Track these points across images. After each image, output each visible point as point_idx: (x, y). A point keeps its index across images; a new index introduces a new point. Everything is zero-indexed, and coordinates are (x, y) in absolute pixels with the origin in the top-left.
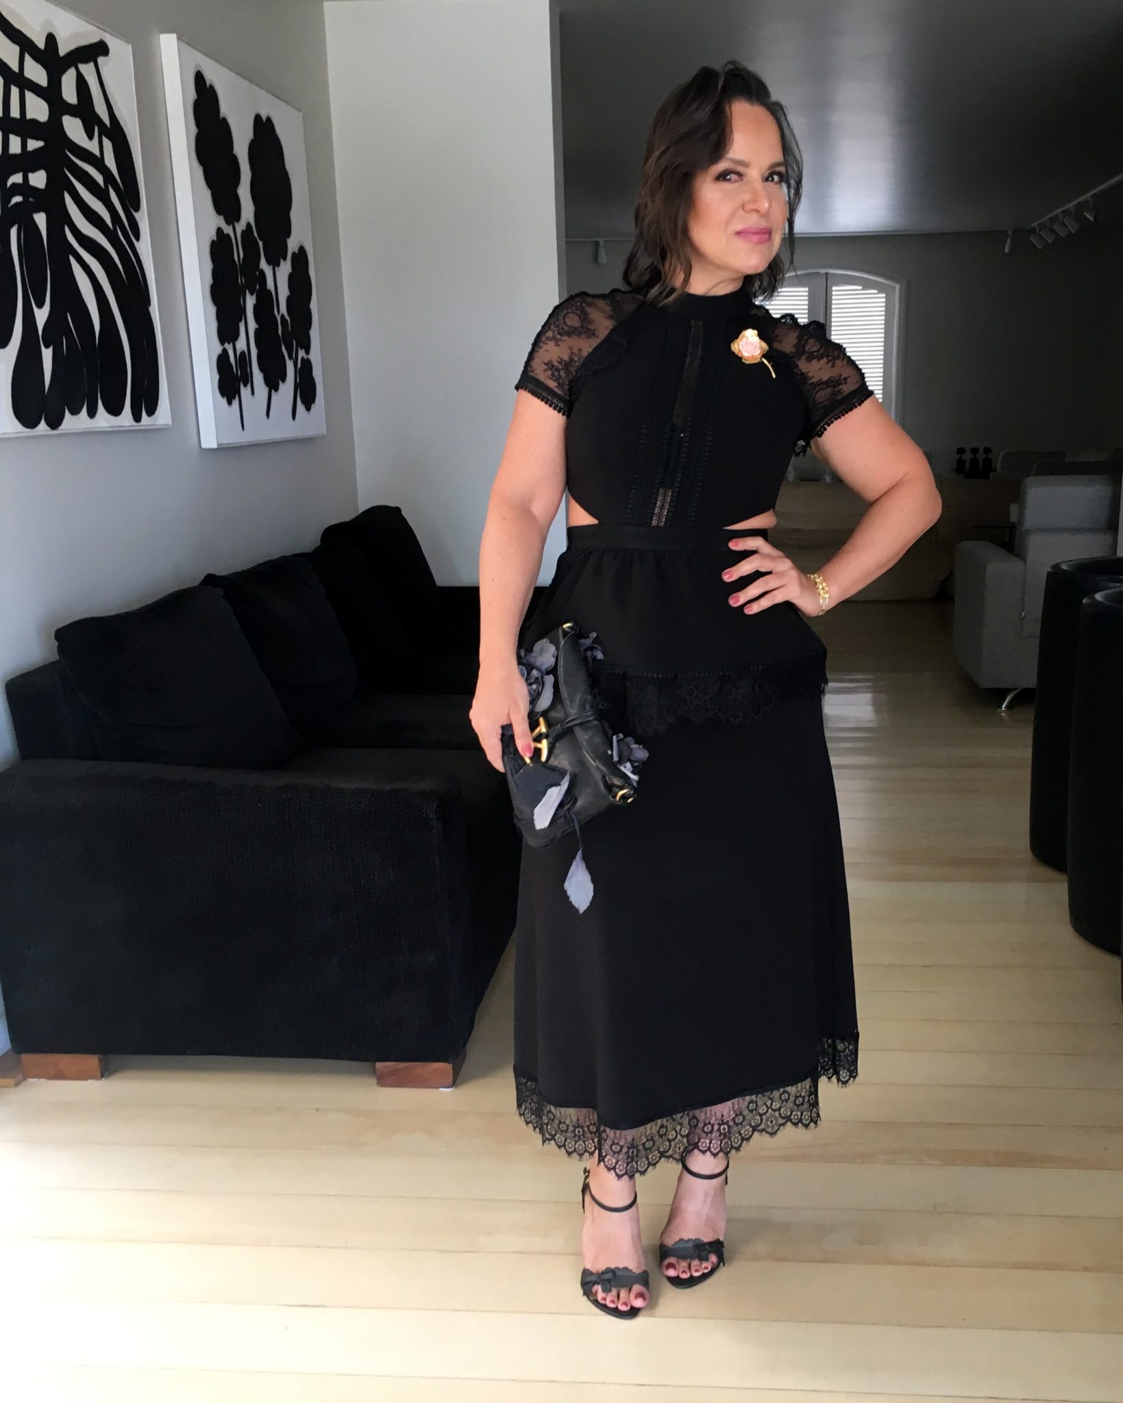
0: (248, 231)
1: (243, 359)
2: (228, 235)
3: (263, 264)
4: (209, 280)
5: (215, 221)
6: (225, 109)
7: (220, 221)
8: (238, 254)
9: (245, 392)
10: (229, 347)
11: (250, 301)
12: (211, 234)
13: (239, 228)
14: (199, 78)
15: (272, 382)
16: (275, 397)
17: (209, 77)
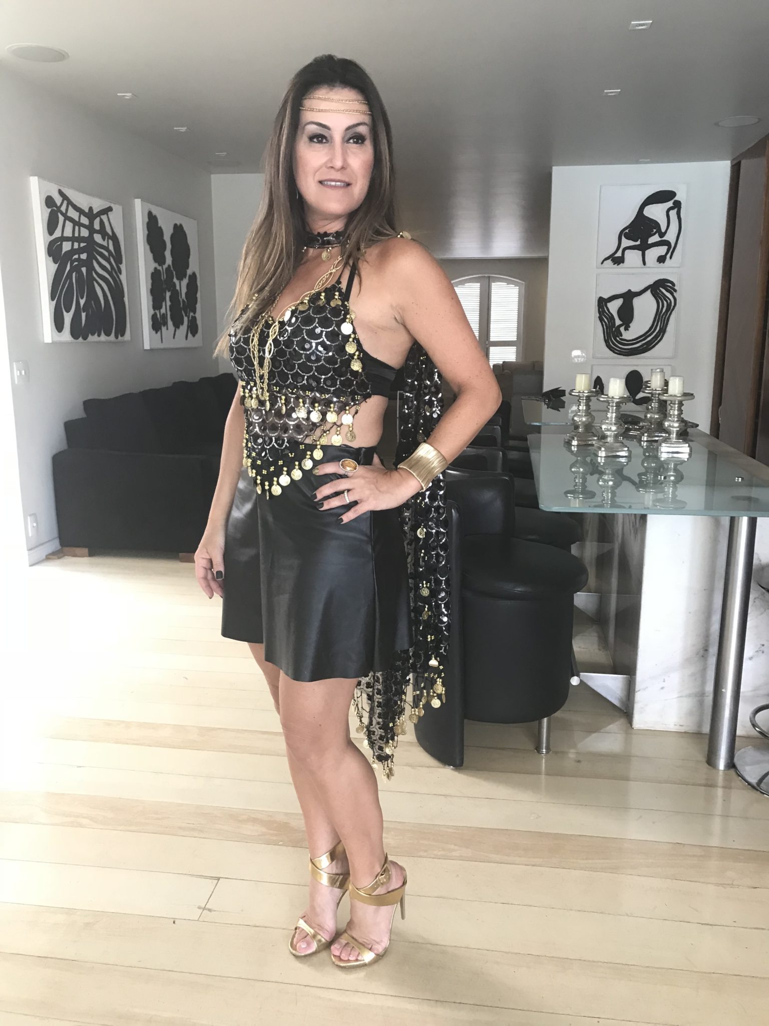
0: (168, 269)
1: (164, 317)
2: (159, 270)
3: (175, 280)
4: (150, 287)
5: (154, 265)
6: (161, 223)
7: (156, 265)
8: (164, 277)
9: (164, 329)
10: (157, 312)
11: (168, 294)
12: (152, 270)
13: (165, 266)
14: (150, 214)
15: (177, 325)
16: (178, 331)
17: (154, 213)
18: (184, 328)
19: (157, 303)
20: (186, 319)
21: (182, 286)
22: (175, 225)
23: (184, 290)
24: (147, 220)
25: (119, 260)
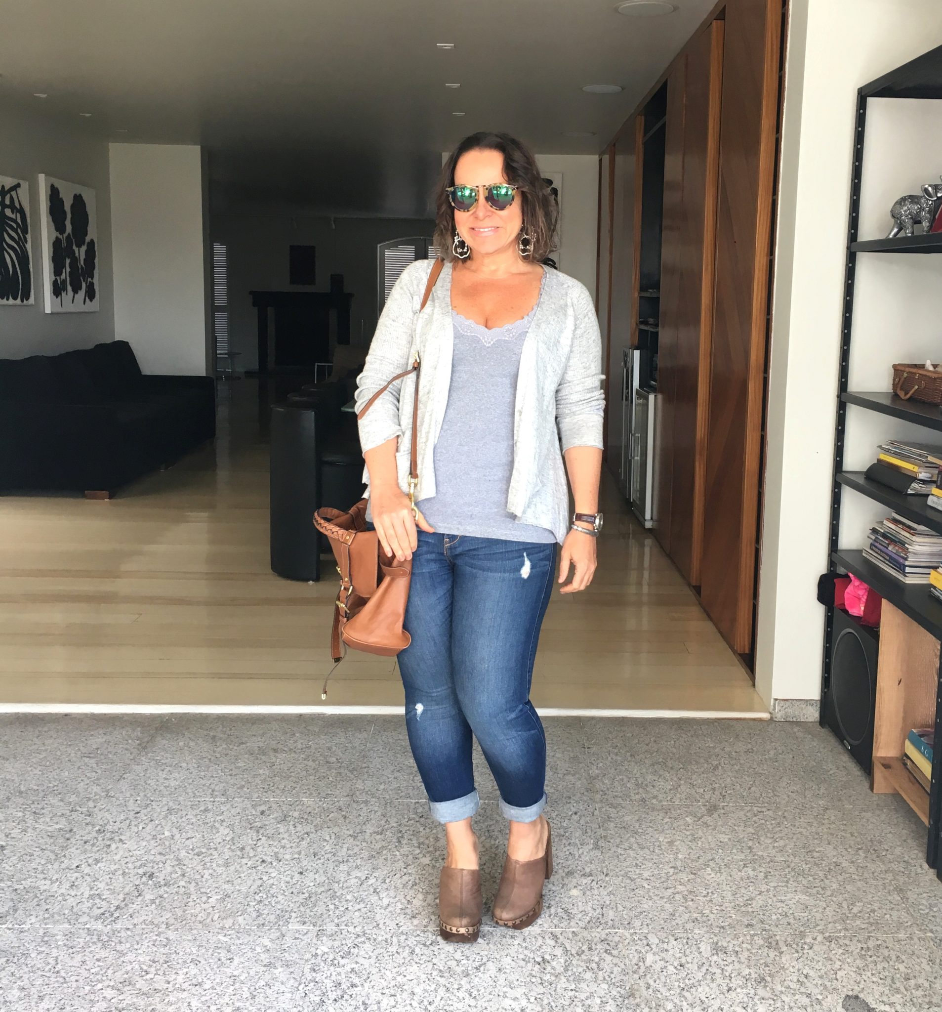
0: (68, 236)
1: (64, 282)
2: (60, 239)
3: (74, 247)
4: (52, 255)
5: (55, 234)
6: (61, 196)
7: (58, 234)
8: (64, 245)
9: (63, 294)
10: (58, 278)
11: (68, 261)
12: (53, 238)
13: (65, 235)
14: (52, 186)
15: (76, 290)
16: (76, 296)
17: (56, 185)
18: (82, 294)
19: (57, 270)
20: (84, 285)
21: (81, 253)
22: (75, 196)
23: (83, 257)
24: (49, 192)
25: (25, 231)
